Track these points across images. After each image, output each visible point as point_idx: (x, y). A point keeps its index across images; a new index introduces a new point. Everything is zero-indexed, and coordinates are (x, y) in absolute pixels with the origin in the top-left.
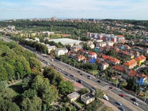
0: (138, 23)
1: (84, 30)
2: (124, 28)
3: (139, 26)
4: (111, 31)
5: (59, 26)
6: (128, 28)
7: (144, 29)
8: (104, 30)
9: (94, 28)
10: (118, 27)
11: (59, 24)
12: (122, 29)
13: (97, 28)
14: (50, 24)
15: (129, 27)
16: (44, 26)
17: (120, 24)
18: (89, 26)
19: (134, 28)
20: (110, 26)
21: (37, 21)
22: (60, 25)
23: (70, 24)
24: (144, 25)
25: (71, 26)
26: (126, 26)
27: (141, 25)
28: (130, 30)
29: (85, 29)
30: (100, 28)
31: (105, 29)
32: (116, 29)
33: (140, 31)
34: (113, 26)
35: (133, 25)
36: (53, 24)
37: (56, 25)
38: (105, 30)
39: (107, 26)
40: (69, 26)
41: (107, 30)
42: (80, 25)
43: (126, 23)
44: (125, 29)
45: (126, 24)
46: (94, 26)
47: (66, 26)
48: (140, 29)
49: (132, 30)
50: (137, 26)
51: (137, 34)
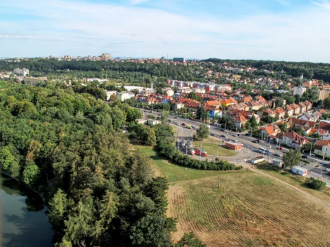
0: (263, 66)
1: (163, 78)
2: (239, 74)
3: (265, 71)
4: (213, 79)
5: (115, 69)
6: (245, 74)
7: (272, 76)
8: (201, 77)
9: (182, 74)
10: (227, 72)
11: (117, 67)
12: (234, 76)
13: (188, 74)
14: (98, 67)
15: (247, 73)
16: (87, 70)
17: (233, 66)
18: (173, 71)
19: (256, 74)
20: (213, 70)
21: (72, 61)
22: (119, 69)
23: (138, 67)
24: (274, 69)
25: (140, 70)
26: (242, 70)
27: (268, 69)
28: (249, 77)
29: (165, 75)
30: (194, 75)
31: (202, 75)
32: (223, 76)
33: (265, 79)
34: (218, 71)
35: (256, 69)
36: (105, 67)
37: (110, 69)
38: (203, 77)
39: (207, 71)
40: (135, 70)
41: (206, 77)
42: (156, 68)
43: (244, 65)
44: (240, 77)
45: (243, 68)
46: (182, 70)
47: (129, 70)
48: (265, 75)
49: (251, 78)
50: (261, 71)
51: (257, 84)
